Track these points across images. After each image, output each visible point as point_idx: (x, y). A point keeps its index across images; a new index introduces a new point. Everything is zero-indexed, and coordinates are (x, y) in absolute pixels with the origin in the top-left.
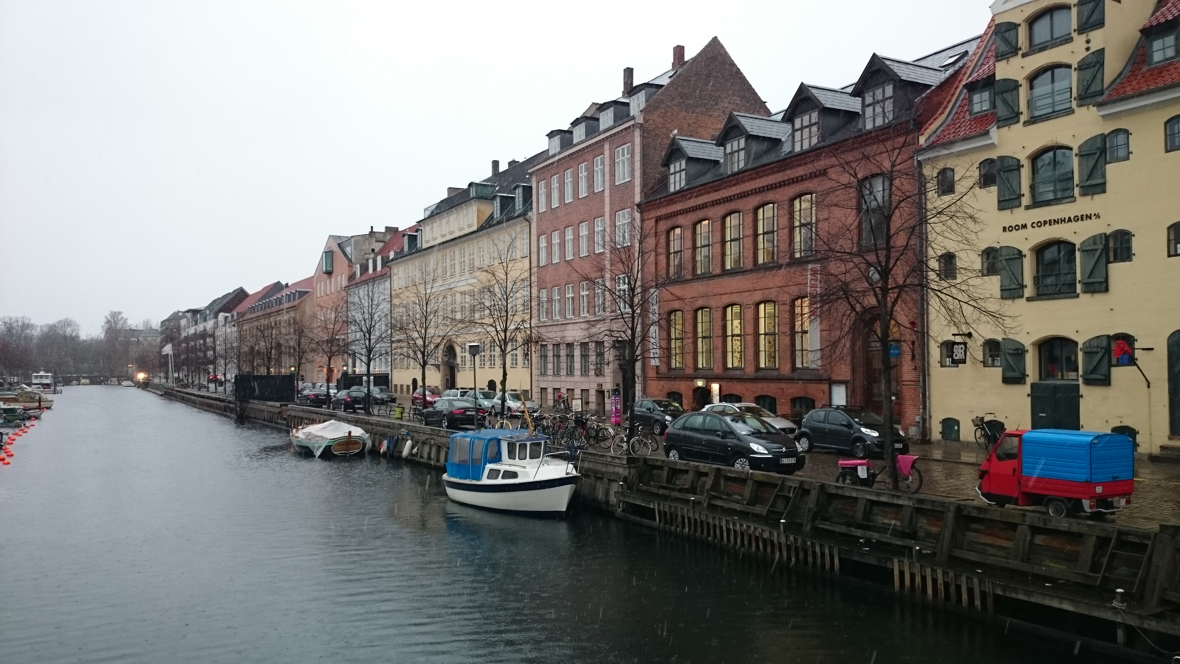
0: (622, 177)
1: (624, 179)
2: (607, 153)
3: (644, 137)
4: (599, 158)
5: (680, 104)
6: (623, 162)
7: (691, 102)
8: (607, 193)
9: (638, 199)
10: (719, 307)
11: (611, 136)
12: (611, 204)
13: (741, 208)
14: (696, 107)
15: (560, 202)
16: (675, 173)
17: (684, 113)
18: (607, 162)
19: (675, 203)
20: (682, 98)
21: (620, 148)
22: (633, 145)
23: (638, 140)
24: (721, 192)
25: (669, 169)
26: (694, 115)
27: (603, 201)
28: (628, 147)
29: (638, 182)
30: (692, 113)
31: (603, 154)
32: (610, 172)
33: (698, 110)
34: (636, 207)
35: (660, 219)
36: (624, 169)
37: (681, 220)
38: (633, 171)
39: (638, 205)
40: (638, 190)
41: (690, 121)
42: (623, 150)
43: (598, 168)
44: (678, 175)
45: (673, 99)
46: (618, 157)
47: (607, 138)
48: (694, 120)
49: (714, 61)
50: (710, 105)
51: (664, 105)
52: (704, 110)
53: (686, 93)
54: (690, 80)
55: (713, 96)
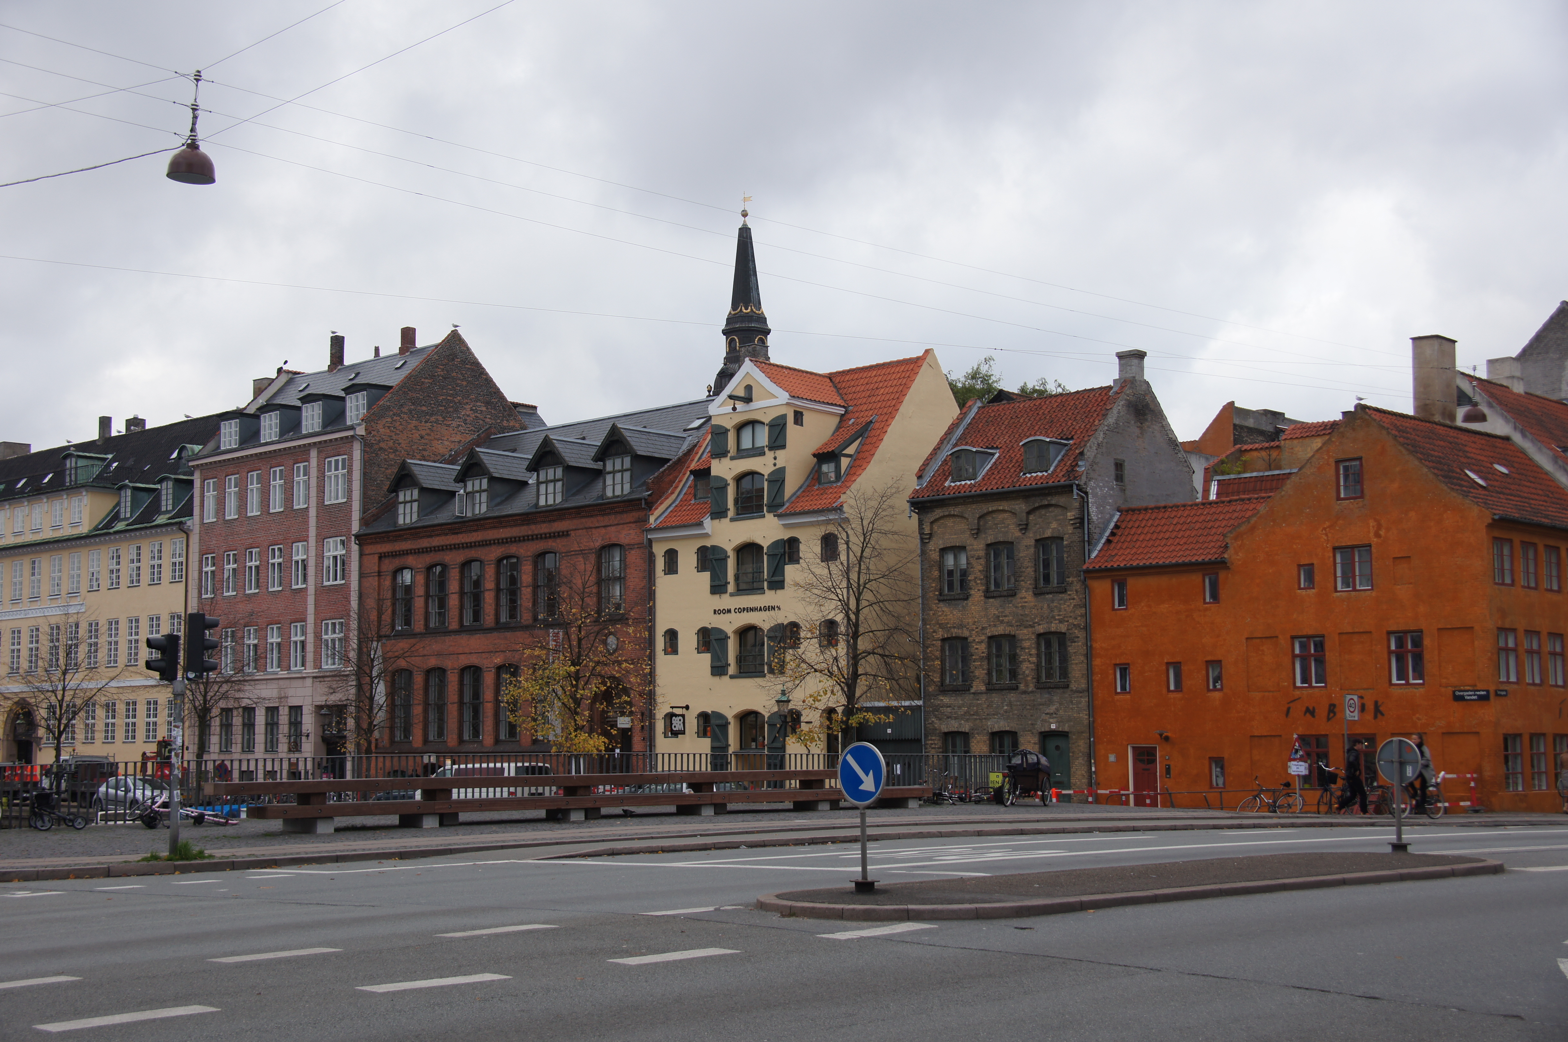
0: (334, 496)
1: (337, 499)
2: (314, 462)
3: (365, 451)
4: (301, 465)
5: (410, 411)
6: (337, 476)
7: (424, 408)
8: (313, 513)
9: (355, 527)
10: (455, 669)
11: (320, 442)
12: (317, 527)
13: (483, 557)
14: (432, 415)
15: (240, 513)
16: (405, 502)
17: (414, 423)
18: (314, 472)
19: (406, 539)
20: (413, 404)
21: (333, 459)
22: (351, 459)
23: (357, 454)
24: (460, 536)
25: (397, 496)
26: (429, 424)
27: (306, 522)
28: (343, 460)
29: (356, 506)
30: (426, 422)
31: (307, 460)
32: (318, 486)
33: (433, 419)
34: (353, 538)
35: (385, 556)
36: (338, 485)
37: (410, 560)
38: (349, 492)
39: (357, 536)
40: (356, 516)
41: (423, 433)
42: (337, 462)
43: (300, 478)
44: (408, 505)
46: (330, 470)
47: (315, 443)
48: (428, 431)
49: (453, 360)
50: (448, 413)
51: (391, 413)
52: (440, 418)
53: (418, 398)
54: (423, 383)
55: (451, 401)
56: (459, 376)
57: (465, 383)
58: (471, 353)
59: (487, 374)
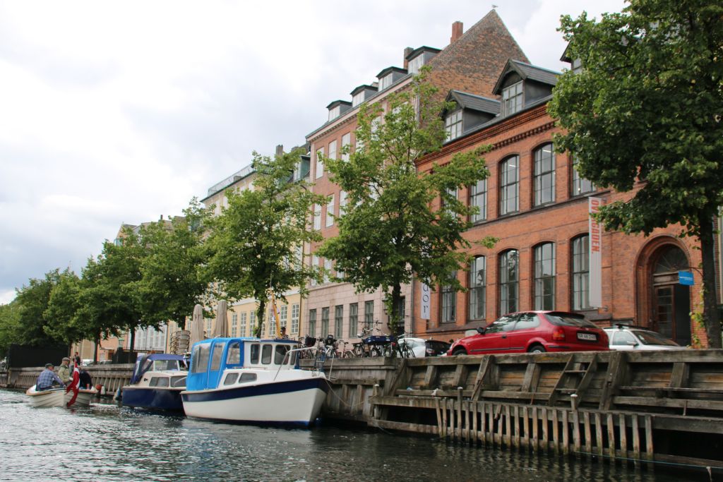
5: (458, 67)
7: (468, 66)
10: (493, 254)
13: (518, 151)
14: (474, 72)
16: (451, 125)
17: (461, 76)
19: (451, 152)
20: (460, 62)
25: (446, 122)
26: (472, 79)
30: (470, 77)
33: (475, 75)
41: (468, 85)
44: (454, 127)
45: (451, 62)
47: (385, 99)
48: (472, 84)
49: (491, 32)
50: (487, 72)
51: (442, 67)
52: (481, 76)
53: (464, 58)
54: (467, 47)
55: (490, 64)
56: (496, 45)
57: (500, 51)
58: (505, 29)
59: (517, 46)
